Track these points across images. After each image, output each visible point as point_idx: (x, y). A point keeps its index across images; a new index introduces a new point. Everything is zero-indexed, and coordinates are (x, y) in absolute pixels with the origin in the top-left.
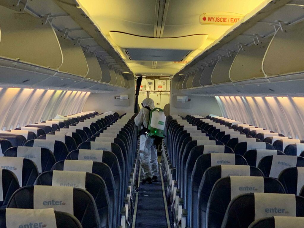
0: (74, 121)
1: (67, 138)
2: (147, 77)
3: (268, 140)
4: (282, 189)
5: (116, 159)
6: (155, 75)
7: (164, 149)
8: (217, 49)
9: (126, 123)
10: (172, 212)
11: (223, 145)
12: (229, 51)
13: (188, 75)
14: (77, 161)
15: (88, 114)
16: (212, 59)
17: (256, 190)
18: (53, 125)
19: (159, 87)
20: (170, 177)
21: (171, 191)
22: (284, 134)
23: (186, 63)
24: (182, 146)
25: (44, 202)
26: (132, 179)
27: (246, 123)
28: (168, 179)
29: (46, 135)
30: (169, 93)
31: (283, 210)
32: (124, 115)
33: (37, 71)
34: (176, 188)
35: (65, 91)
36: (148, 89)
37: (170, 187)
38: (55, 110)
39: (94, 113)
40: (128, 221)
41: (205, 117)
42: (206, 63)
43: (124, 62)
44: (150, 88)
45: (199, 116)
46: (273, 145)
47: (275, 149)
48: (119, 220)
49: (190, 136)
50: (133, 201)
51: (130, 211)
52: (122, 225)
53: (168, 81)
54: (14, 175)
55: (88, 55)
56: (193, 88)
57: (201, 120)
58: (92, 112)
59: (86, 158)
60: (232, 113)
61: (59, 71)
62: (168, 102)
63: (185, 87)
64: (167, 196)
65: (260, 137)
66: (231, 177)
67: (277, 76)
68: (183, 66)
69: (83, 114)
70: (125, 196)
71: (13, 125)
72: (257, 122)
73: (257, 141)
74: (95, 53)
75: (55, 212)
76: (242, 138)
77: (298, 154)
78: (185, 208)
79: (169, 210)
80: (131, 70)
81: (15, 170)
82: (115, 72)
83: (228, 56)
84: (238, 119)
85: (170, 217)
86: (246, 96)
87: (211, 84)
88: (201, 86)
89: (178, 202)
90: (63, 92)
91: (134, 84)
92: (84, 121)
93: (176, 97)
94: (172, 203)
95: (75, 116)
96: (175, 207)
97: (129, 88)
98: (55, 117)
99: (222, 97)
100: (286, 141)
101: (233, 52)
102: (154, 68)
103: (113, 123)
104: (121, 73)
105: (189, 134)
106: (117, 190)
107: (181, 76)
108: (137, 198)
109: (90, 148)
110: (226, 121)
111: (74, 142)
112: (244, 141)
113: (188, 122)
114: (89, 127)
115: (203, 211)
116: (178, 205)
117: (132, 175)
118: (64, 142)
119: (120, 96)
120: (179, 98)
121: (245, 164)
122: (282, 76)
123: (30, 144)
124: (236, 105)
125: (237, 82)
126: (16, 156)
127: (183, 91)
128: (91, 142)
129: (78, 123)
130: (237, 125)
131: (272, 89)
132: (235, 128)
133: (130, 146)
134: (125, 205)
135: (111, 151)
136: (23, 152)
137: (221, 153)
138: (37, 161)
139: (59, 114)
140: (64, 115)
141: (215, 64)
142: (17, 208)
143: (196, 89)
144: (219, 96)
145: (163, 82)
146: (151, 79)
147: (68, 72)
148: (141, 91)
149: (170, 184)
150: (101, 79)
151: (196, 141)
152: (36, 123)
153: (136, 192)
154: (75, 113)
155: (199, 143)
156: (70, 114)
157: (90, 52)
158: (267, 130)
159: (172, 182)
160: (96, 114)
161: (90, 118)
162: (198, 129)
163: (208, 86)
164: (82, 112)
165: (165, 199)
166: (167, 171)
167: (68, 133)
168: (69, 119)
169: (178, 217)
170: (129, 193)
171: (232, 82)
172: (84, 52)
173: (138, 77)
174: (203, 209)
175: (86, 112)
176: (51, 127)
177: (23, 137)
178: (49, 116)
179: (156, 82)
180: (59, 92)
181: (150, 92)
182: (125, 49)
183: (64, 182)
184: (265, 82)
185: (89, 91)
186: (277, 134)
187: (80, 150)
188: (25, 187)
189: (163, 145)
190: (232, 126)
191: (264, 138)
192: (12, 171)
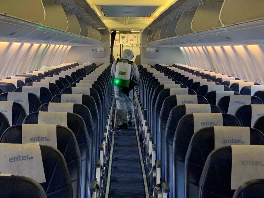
0: (57, 71)
1: (51, 85)
2: (121, 32)
3: (226, 84)
4: (238, 123)
5: (94, 101)
6: (127, 30)
7: (136, 94)
8: (181, 5)
9: (103, 72)
10: (144, 148)
11: (187, 88)
12: (191, 6)
13: (156, 29)
14: (60, 103)
15: (70, 65)
16: (177, 14)
17: (216, 125)
18: (39, 74)
19: (131, 40)
20: (142, 117)
21: (142, 130)
22: (240, 78)
23: (154, 18)
24: (151, 89)
25: (31, 138)
26: (109, 120)
27: (207, 70)
28: (140, 120)
29: (33, 82)
30: (140, 45)
31: (239, 140)
32: (101, 65)
33: (22, 25)
34: (147, 126)
35: (49, 45)
36: (121, 42)
37: (141, 126)
38: (40, 62)
39: (75, 64)
40: (105, 156)
41: (172, 65)
42: (171, 18)
43: (99, 19)
44: (123, 41)
45: (166, 65)
46: (231, 87)
47: (232, 91)
48: (98, 155)
49: (159, 81)
50: (110, 139)
51: (108, 147)
52: (100, 159)
53: (138, 35)
54: (5, 117)
55: (68, 12)
56: (160, 40)
57: (168, 68)
58: (73, 63)
59: (68, 101)
60: (195, 62)
61: (41, 25)
62: (139, 54)
63: (153, 40)
64: (140, 134)
65: (219, 81)
66: (194, 114)
67: (233, 24)
68: (150, 22)
69: (65, 65)
70: (103, 134)
71: (4, 74)
72: (216, 69)
73: (217, 84)
74: (74, 11)
75: (40, 145)
76: (204, 82)
77: (252, 94)
78: (155, 143)
79: (141, 146)
80: (106, 26)
81: (6, 113)
82: (92, 27)
83: (190, 11)
84: (200, 67)
85: (142, 152)
86: (207, 46)
87: (176, 36)
88: (167, 38)
89: (149, 138)
90: (47, 46)
91: (109, 39)
92: (66, 70)
93: (146, 49)
94: (144, 140)
95: (58, 67)
96: (147, 143)
97: (105, 41)
98: (41, 67)
99: (186, 48)
100: (242, 84)
101: (195, 7)
102: (126, 24)
103: (91, 72)
104: (97, 29)
105: (157, 80)
106: (95, 128)
107: (150, 31)
108: (113, 137)
109: (71, 93)
110: (189, 68)
111: (57, 88)
112: (205, 84)
113: (156, 70)
114: (71, 76)
115: (170, 144)
116: (148, 141)
117: (109, 116)
118: (49, 88)
119: (97, 49)
120: (148, 49)
121: (206, 103)
122: (237, 25)
123: (19, 90)
124: (198, 54)
125: (198, 33)
126: (7, 100)
127: (152, 43)
128: (72, 88)
129: (61, 72)
130: (199, 71)
131: (229, 37)
132: (198, 74)
133: (106, 91)
134: (103, 141)
135: (89, 95)
136: (12, 97)
137: (185, 94)
138: (25, 105)
139: (44, 65)
140: (48, 66)
141: (179, 18)
142: (7, 143)
143: (163, 41)
144: (183, 46)
145: (135, 36)
146: (124, 34)
147: (50, 26)
148: (116, 44)
149: (142, 124)
150: (80, 33)
151: (164, 85)
152: (25, 73)
153: (112, 132)
154: (59, 64)
155: (166, 87)
156: (54, 65)
157: (70, 10)
158: (225, 75)
159: (144, 122)
160: (77, 64)
161: (71, 68)
162: (165, 75)
163: (173, 37)
164: (64, 63)
165: (138, 137)
166: (139, 113)
167: (52, 81)
168: (53, 69)
169: (149, 151)
170: (106, 132)
171: (194, 33)
172: (64, 9)
173: (113, 32)
174: (170, 142)
175: (68, 63)
176: (38, 76)
177: (12, 85)
178: (36, 67)
179: (128, 36)
180: (44, 46)
181: (123, 45)
182: (100, 6)
183: (48, 121)
184: (222, 31)
185: (70, 45)
186: (234, 78)
187: (62, 94)
188: (15, 125)
189: (135, 90)
190: (195, 72)
191: (223, 82)
192: (4, 113)
